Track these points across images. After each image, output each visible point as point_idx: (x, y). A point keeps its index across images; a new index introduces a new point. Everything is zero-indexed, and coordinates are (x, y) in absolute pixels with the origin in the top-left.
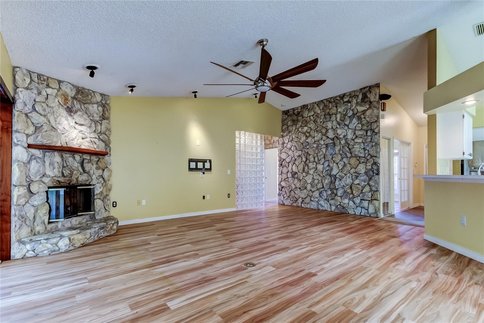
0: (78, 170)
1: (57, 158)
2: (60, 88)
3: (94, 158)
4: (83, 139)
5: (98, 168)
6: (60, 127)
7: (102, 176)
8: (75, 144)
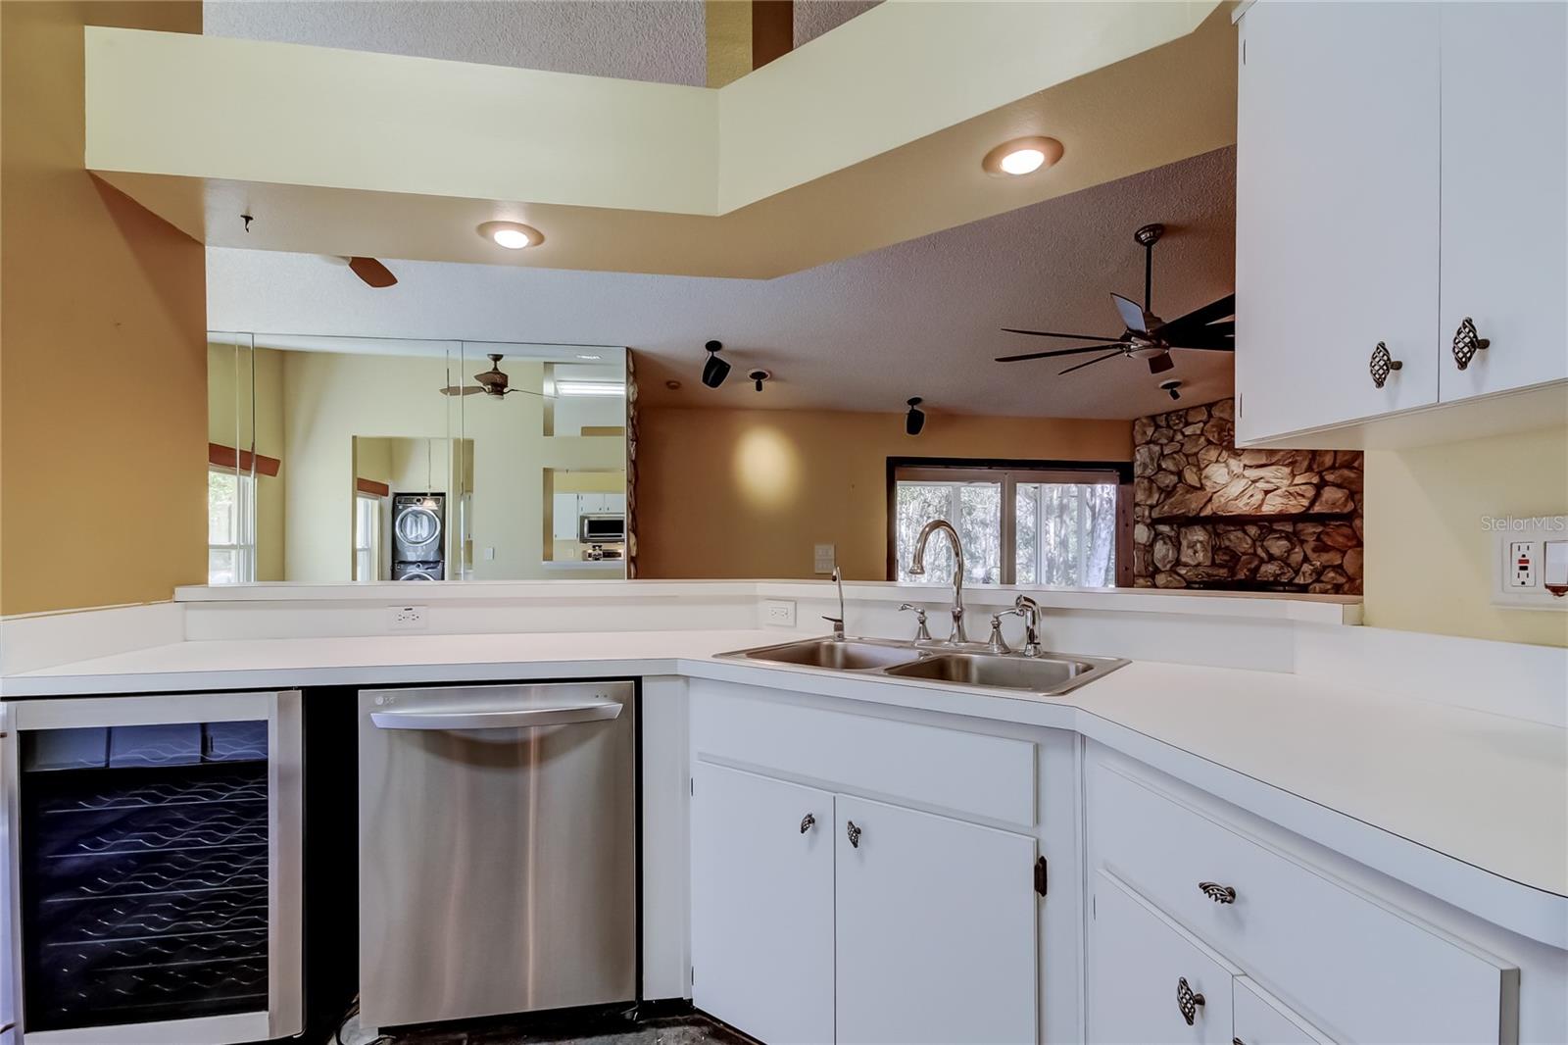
0: (1255, 554)
1: (1199, 535)
2: (1210, 416)
3: (1310, 530)
4: (1267, 492)
5: (1322, 548)
6: (1208, 484)
7: (1340, 566)
8: (1242, 507)
